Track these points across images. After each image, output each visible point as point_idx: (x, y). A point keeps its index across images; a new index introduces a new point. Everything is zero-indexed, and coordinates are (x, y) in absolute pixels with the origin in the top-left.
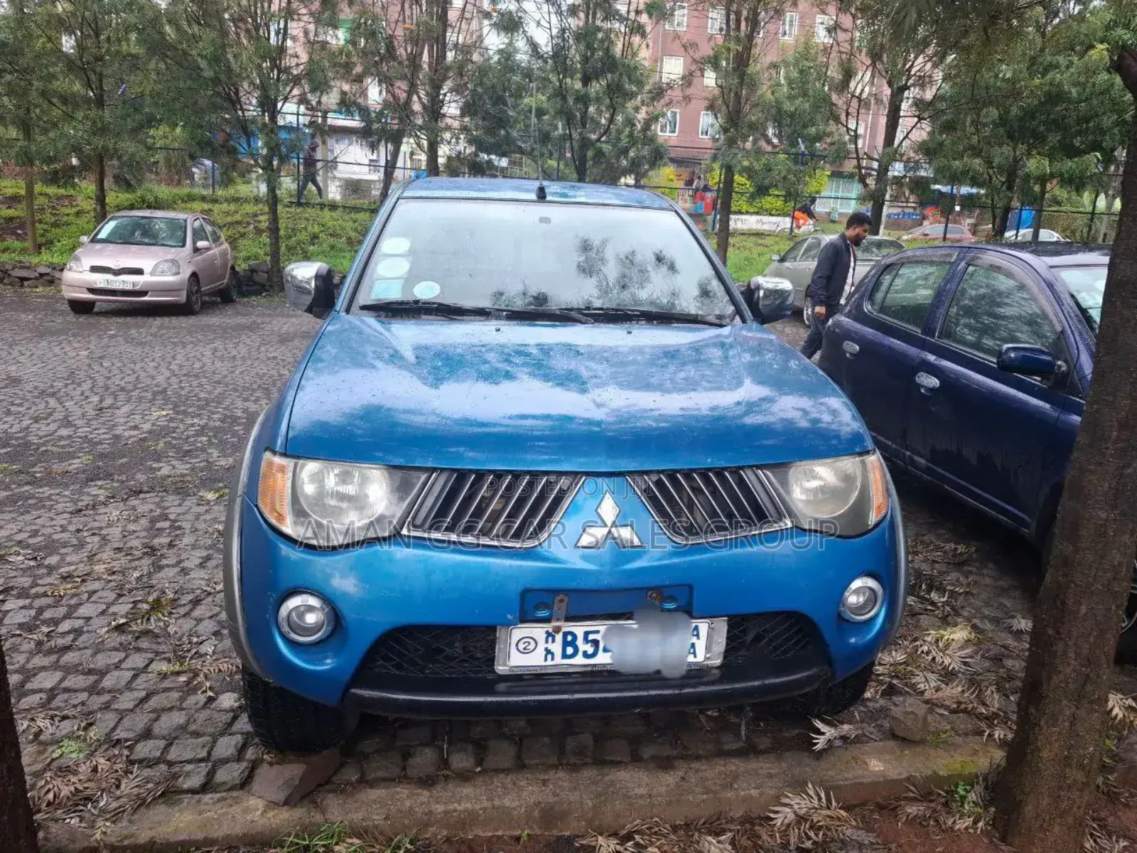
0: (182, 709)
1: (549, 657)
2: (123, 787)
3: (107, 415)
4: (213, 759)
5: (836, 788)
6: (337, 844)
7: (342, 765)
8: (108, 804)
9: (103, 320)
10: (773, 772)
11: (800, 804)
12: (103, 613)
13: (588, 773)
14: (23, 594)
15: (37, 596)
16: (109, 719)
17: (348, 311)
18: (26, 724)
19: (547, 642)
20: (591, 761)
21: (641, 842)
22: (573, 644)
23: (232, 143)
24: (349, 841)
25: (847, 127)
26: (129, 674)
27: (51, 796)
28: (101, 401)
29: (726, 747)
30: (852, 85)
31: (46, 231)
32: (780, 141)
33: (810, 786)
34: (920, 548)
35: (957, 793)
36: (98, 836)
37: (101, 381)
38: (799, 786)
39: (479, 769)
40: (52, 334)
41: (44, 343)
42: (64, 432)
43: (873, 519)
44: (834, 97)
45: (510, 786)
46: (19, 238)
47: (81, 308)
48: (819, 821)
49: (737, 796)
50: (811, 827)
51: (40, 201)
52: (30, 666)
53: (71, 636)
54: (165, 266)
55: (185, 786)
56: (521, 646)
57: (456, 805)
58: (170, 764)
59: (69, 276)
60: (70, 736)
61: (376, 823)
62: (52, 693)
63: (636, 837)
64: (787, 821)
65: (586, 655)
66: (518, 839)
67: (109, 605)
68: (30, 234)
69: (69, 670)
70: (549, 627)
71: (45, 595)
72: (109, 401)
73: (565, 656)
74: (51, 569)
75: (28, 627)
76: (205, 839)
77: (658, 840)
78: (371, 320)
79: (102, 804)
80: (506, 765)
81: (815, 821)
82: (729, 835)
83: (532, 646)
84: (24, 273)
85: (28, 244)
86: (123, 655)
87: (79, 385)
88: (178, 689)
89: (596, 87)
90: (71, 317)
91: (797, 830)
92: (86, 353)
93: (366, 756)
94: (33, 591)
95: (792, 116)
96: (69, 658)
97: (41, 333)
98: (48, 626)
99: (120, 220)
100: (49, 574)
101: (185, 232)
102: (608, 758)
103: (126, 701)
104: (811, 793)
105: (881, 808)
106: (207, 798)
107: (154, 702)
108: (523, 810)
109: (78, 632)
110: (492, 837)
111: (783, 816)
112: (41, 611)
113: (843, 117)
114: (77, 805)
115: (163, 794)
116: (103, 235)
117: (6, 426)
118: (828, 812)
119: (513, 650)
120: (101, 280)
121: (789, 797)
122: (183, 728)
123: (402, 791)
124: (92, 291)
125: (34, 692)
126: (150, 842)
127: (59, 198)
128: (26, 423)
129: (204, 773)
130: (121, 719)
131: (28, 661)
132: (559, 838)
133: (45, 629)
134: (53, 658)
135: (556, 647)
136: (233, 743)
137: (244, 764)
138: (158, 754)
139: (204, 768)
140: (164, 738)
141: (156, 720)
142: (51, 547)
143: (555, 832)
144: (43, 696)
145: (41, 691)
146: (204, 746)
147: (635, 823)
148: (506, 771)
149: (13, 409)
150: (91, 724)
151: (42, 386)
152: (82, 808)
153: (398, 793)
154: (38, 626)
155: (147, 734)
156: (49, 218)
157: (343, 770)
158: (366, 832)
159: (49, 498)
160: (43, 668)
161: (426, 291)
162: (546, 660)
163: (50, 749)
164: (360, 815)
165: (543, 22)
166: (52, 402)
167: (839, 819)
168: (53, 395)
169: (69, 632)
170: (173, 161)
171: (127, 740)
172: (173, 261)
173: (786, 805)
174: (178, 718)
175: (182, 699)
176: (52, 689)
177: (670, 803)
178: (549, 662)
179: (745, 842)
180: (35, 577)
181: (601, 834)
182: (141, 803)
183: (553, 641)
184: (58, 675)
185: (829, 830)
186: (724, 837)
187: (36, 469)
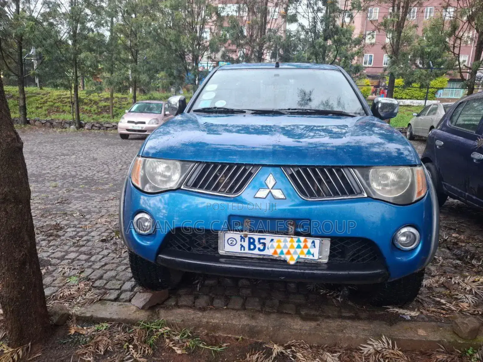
0: (115, 270)
1: (243, 248)
2: (87, 295)
3: (122, 172)
4: (122, 289)
5: (398, 340)
6: (160, 328)
7: (169, 298)
8: (80, 300)
9: (131, 141)
10: (366, 328)
11: (378, 345)
12: (99, 235)
13: (274, 316)
14: (75, 226)
15: (79, 228)
16: (90, 271)
17: (189, 112)
18: (61, 269)
19: (241, 241)
20: (276, 311)
21: (295, 350)
22: (253, 243)
23: (181, 75)
24: (166, 328)
25: (453, 52)
26: (101, 257)
27: (62, 294)
28: (122, 167)
29: (344, 314)
30: (457, 33)
31: (116, 110)
32: (423, 65)
33: (384, 337)
34: (471, 241)
35: (468, 353)
36: (73, 311)
37: (124, 160)
38: (378, 337)
39: (225, 307)
40: (112, 145)
41: (108, 148)
42: (106, 176)
43: (415, 198)
44: (447, 40)
45: (237, 316)
46: (108, 113)
47: (124, 136)
48: (386, 355)
49: (344, 336)
50: (382, 357)
51: (116, 99)
52: (69, 250)
53: (86, 242)
54: (153, 121)
55: (109, 298)
56: (230, 242)
57: (212, 320)
58: (106, 289)
59: (120, 125)
60: (74, 275)
61: (177, 322)
62: (73, 260)
63: (293, 347)
64: (369, 352)
65: (259, 249)
66: (238, 339)
67: (102, 233)
68: (111, 111)
69: (81, 253)
70: (242, 234)
71: (81, 227)
72: (125, 167)
73: (250, 249)
74: (87, 219)
75: (72, 237)
76: (111, 318)
77: (303, 351)
78: (195, 114)
79: (78, 301)
80: (237, 307)
81: (385, 354)
82: (339, 354)
83: (234, 243)
84: (107, 125)
85: (110, 115)
86: (101, 250)
87: (116, 161)
88: (116, 263)
89: (329, 42)
90: (120, 140)
91: (374, 357)
92: (121, 151)
93: (180, 296)
94: (78, 226)
95: (429, 54)
96: (83, 249)
97: (108, 144)
98: (80, 237)
99: (140, 104)
100: (86, 221)
101: (162, 109)
102: (284, 311)
103: (97, 266)
104: (384, 340)
105: (422, 353)
106: (116, 304)
107: (106, 267)
108: (240, 326)
109: (88, 241)
110: (226, 337)
111: (368, 349)
112: (78, 232)
113: (452, 49)
114: (70, 299)
115: (100, 300)
116: (133, 110)
117: (88, 174)
118: (392, 351)
119: (226, 244)
120: (131, 126)
121: (371, 341)
122: (114, 277)
123: (191, 311)
124: (128, 130)
125: (67, 259)
126: (91, 316)
127: (122, 98)
128: (95, 172)
129: (117, 294)
130: (93, 272)
131: (69, 248)
132: (256, 343)
133: (78, 239)
134: (77, 248)
135: (246, 244)
136: (131, 284)
137: (132, 293)
138: (103, 285)
139: (117, 292)
140: (106, 280)
141: (105, 273)
142: (89, 212)
143: (255, 339)
144: (70, 261)
145: (70, 259)
146: (119, 284)
147: (293, 341)
148: (237, 310)
149: (92, 168)
150: (82, 272)
151: (103, 161)
152: (71, 300)
153: (189, 312)
154: (76, 237)
155: (101, 278)
156: (118, 106)
157: (170, 300)
158: (173, 326)
159: (94, 197)
160: (73, 252)
161: (220, 104)
162: (241, 250)
163: (67, 279)
164: (172, 318)
165: (305, 16)
166: (105, 166)
167: (398, 355)
168: (106, 164)
169: (85, 240)
170: (164, 86)
171: (93, 279)
172: (157, 119)
173: (370, 345)
174: (113, 273)
175: (117, 267)
176: (73, 259)
177: (310, 334)
178: (242, 251)
179: (345, 358)
180: (81, 221)
181: (276, 344)
182: (92, 302)
183: (244, 241)
184: (77, 254)
185: (391, 359)
186: (335, 354)
187: (93, 187)
